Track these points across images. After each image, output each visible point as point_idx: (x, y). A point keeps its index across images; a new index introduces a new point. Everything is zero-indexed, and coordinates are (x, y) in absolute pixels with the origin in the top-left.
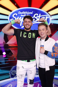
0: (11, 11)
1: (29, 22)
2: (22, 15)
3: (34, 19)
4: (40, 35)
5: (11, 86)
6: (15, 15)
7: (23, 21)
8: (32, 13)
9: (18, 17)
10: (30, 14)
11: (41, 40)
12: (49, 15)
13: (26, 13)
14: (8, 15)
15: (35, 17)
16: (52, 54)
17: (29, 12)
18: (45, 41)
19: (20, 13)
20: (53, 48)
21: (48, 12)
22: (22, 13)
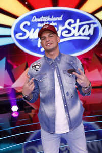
0: (16, 17)
6: (26, 25)
10: (57, 21)
12: (97, 21)
13: (49, 19)
14: (10, 27)
15: (68, 27)
19: (37, 20)
21: (93, 14)
22: (39, 20)
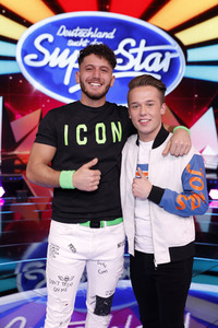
1: (102, 69)
2: (71, 43)
3: (119, 61)
4: (137, 124)
5: (20, 321)
6: (46, 40)
7: (77, 66)
8: (112, 37)
9: (57, 50)
10: (103, 39)
11: (138, 143)
15: (124, 53)
16: (179, 199)
17: (101, 30)
18: (153, 148)
20: (185, 177)
